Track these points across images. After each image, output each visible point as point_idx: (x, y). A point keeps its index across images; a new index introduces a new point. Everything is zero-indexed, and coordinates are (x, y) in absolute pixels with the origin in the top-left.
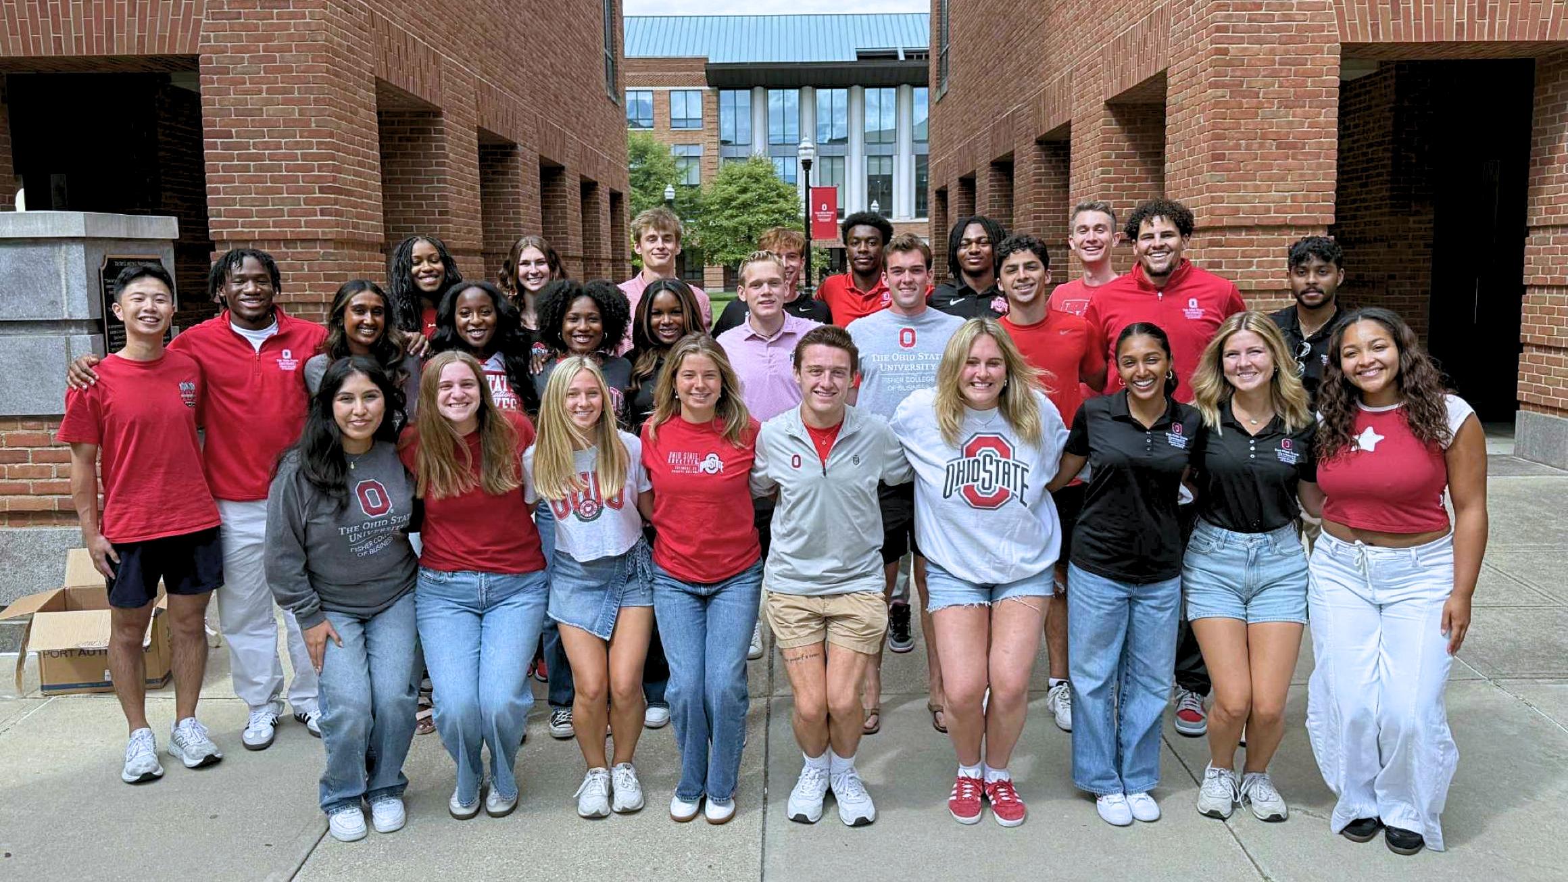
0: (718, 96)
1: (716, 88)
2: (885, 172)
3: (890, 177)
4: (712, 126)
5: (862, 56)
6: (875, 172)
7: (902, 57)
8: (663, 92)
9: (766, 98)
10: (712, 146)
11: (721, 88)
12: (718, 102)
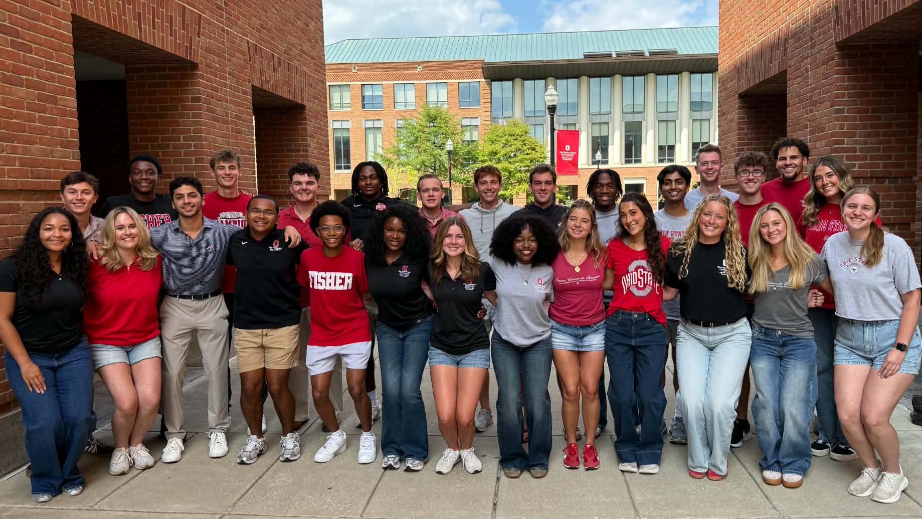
0: (490, 85)
1: (489, 80)
2: (604, 134)
3: (607, 137)
4: (486, 105)
5: (586, 56)
6: (597, 134)
7: (614, 56)
8: (454, 83)
9: (523, 86)
10: (486, 118)
11: (492, 80)
12: (491, 89)
